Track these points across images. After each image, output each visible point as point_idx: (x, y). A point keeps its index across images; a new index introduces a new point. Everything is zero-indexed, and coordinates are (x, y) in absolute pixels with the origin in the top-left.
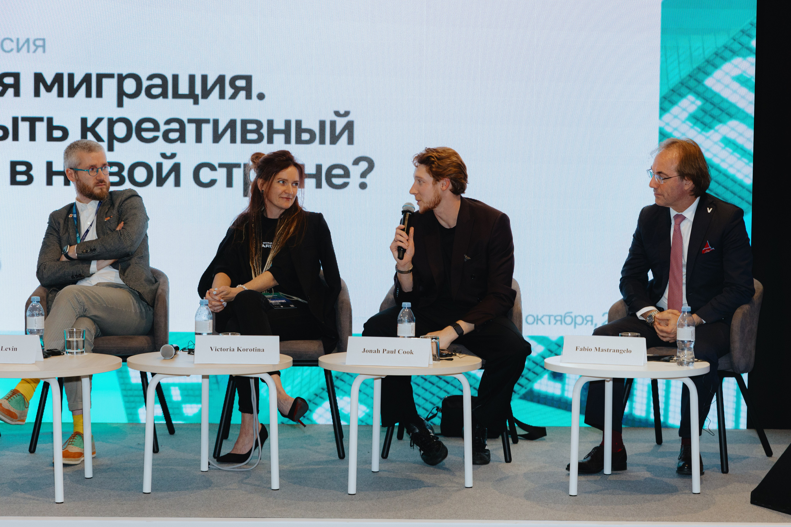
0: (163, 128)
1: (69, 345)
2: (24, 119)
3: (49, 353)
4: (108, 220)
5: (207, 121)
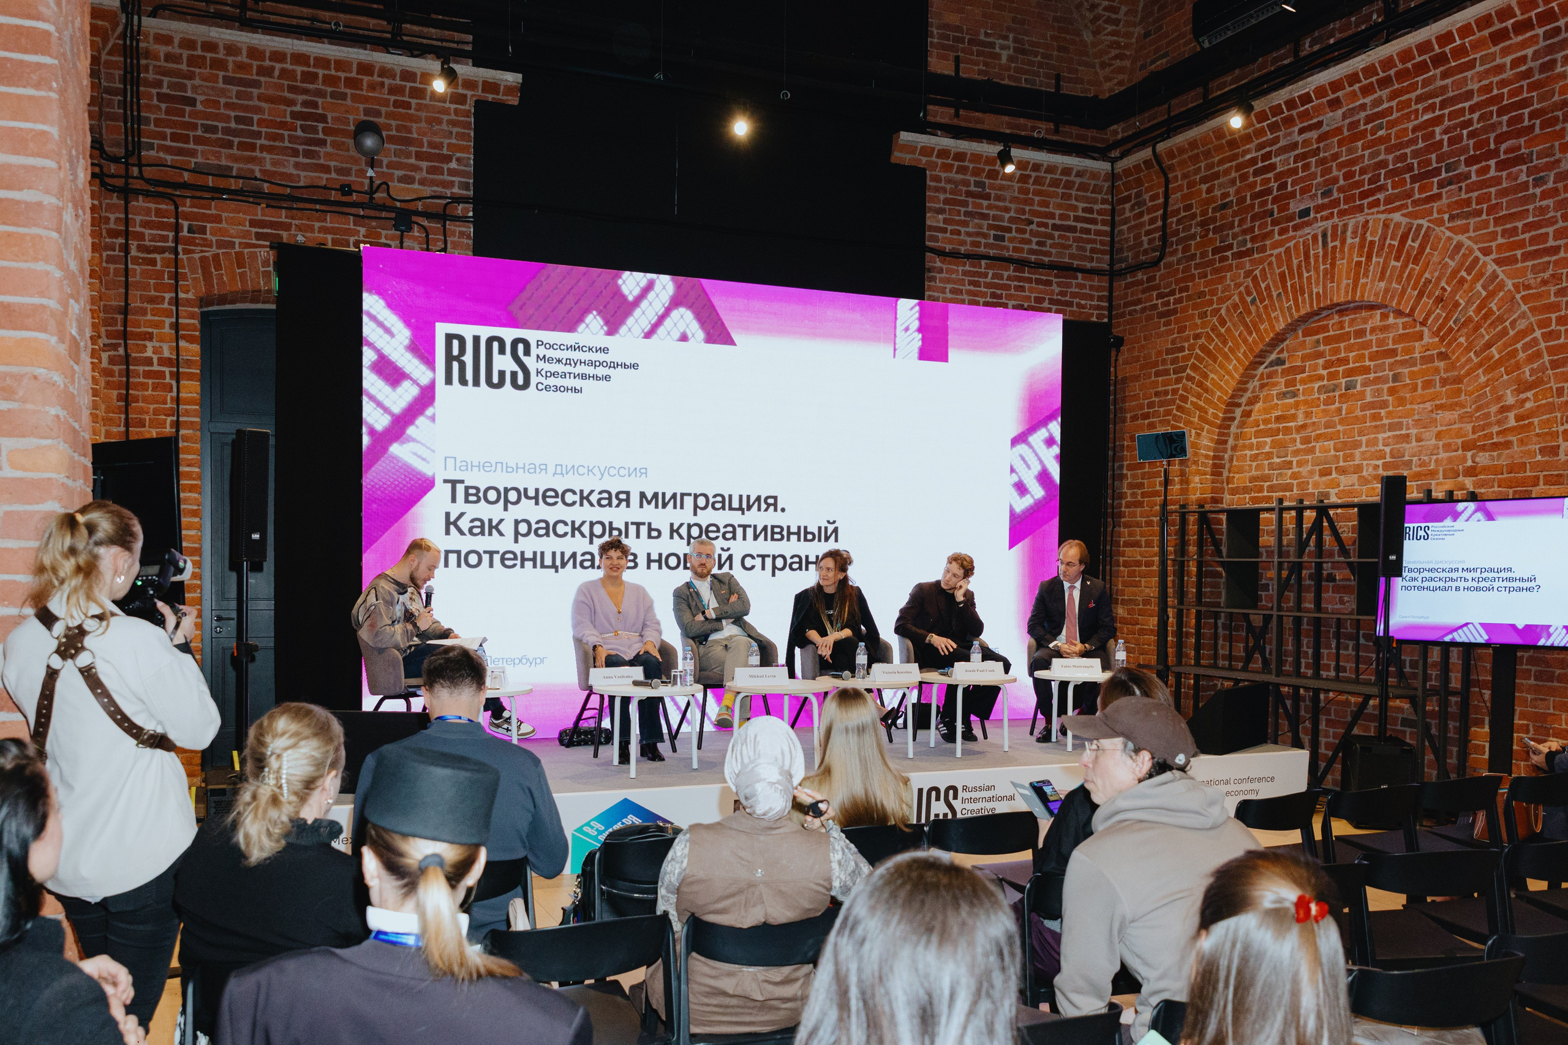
0: (722, 530)
2: (633, 523)
4: (721, 594)
5: (750, 526)
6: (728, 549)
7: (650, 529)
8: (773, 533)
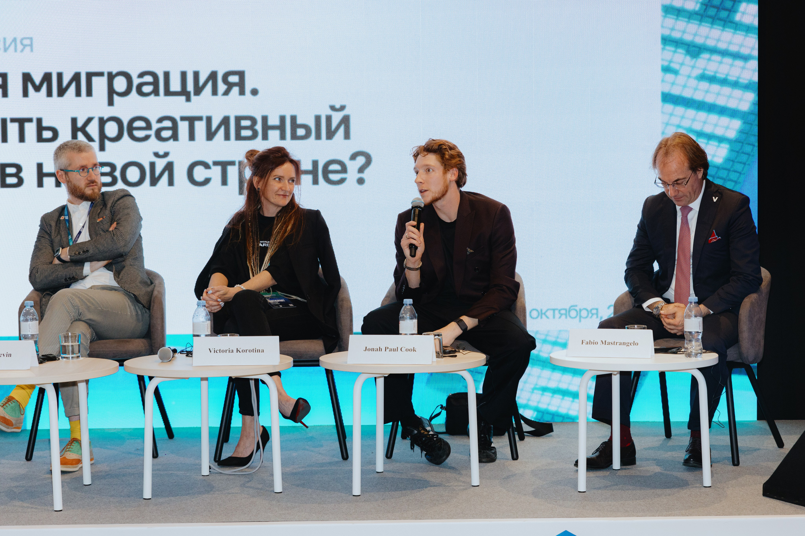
0: (155, 126)
1: (64, 350)
2: (13, 120)
3: (44, 359)
4: (101, 221)
5: (200, 119)
6: (166, 155)
7: (40, 128)
8: (239, 128)
